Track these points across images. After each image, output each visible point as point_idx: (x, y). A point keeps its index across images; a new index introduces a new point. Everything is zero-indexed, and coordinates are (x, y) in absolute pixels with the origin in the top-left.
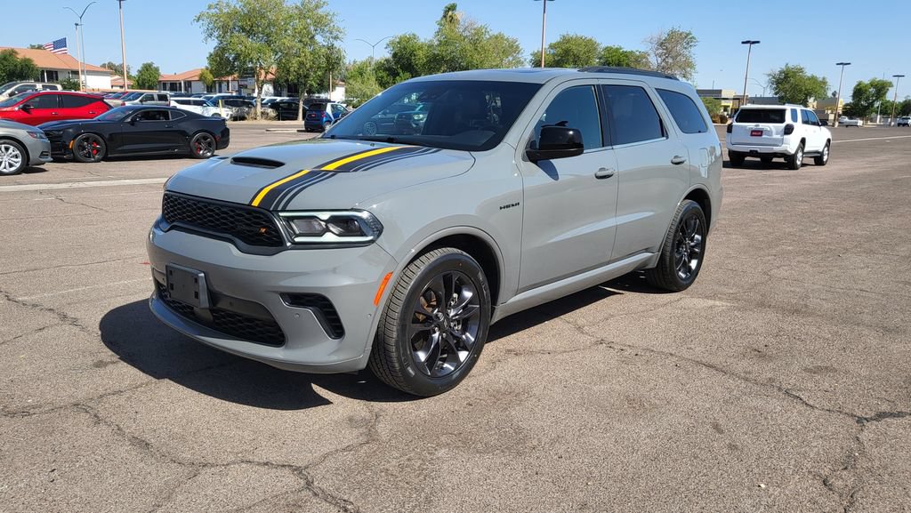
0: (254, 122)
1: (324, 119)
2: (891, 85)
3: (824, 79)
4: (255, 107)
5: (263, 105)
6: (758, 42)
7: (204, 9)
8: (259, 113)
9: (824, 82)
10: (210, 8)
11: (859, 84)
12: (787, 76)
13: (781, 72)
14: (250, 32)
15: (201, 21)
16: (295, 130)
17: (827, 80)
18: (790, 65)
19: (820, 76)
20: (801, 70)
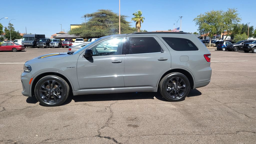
0: (208, 48)
1: (223, 47)
4: (209, 43)
5: (212, 42)
7: (196, 17)
8: (210, 45)
10: (198, 17)
14: (209, 22)
15: (195, 21)
16: (214, 50)
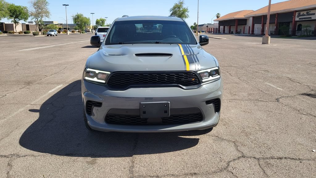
2: (105, 20)
3: (89, 18)
6: (68, 5)
9: (89, 19)
11: (97, 20)
12: (78, 17)
13: (76, 16)
17: (90, 18)
18: (79, 13)
19: (87, 17)
20: (82, 15)
